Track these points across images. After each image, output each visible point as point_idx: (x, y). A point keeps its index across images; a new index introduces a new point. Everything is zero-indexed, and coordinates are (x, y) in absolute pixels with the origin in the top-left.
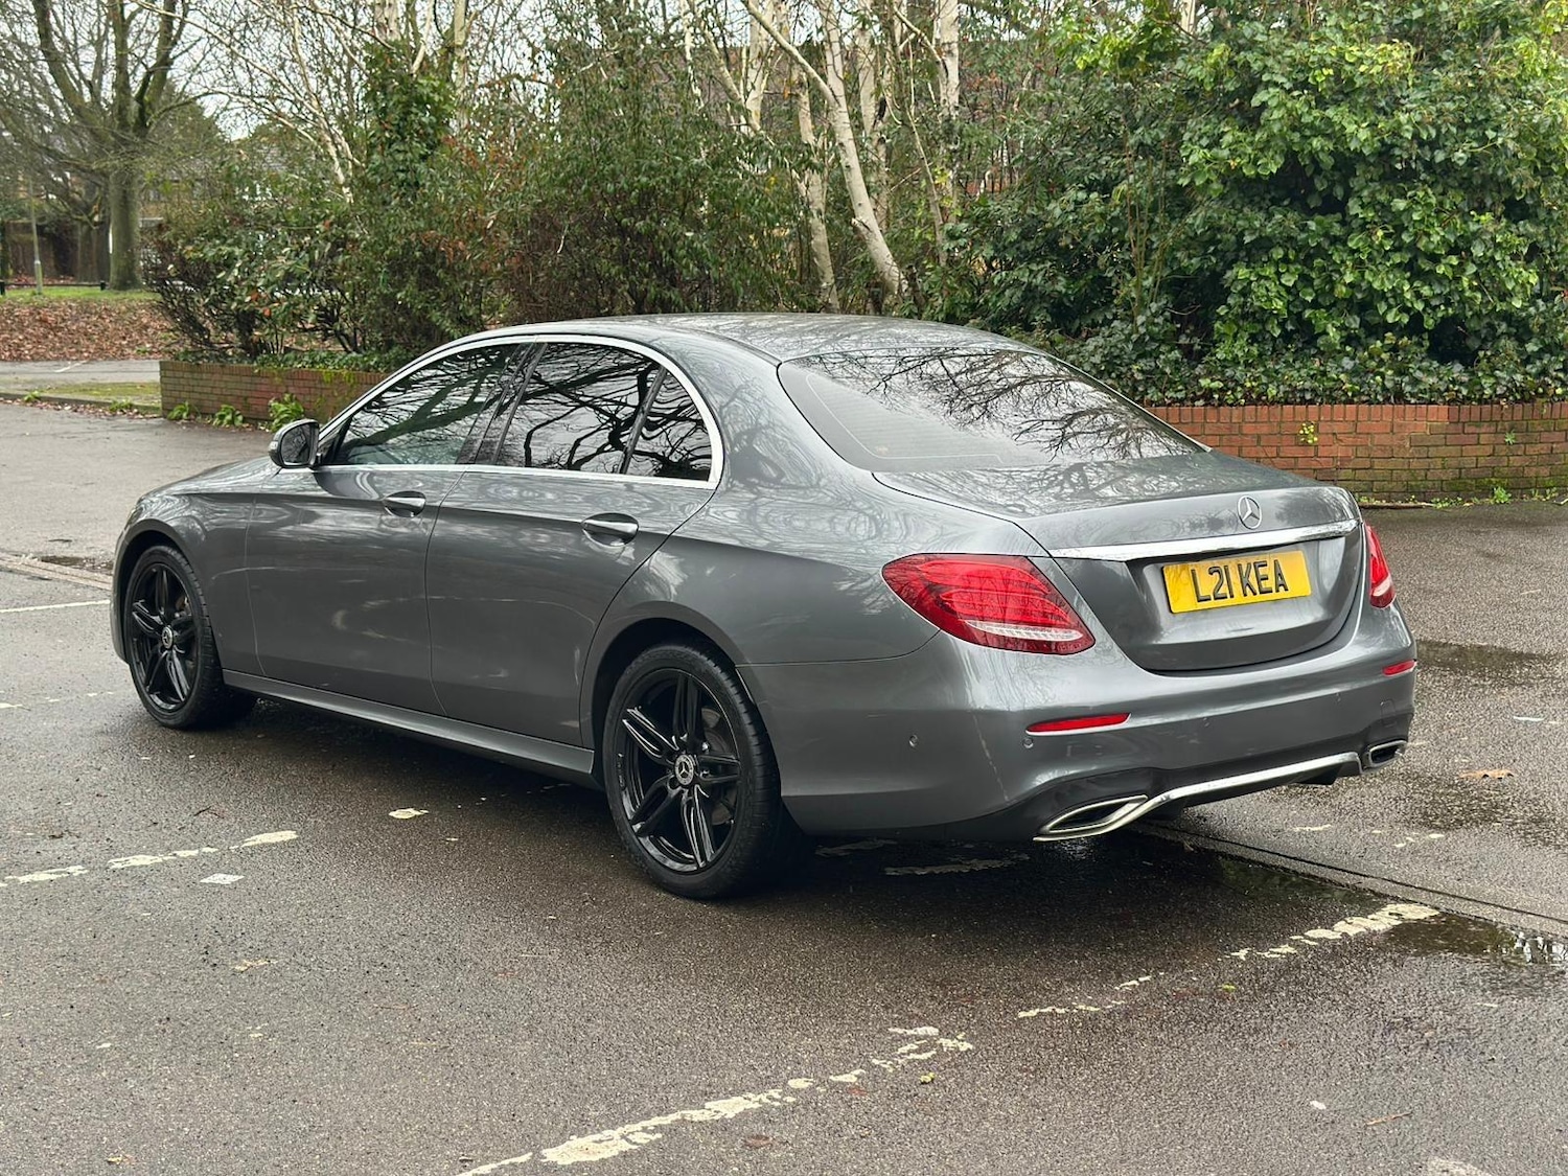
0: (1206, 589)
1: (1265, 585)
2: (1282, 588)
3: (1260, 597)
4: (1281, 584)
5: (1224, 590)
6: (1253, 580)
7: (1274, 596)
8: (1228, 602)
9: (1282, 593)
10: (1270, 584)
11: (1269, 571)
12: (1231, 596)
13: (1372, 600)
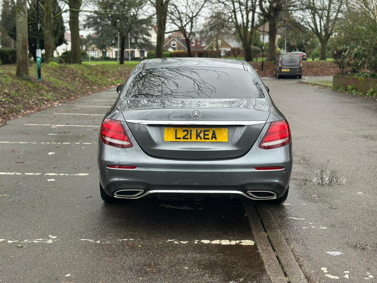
1: (206, 137)
3: (203, 140)
4: (214, 137)
5: (188, 136)
6: (202, 135)
7: (210, 140)
8: (189, 140)
9: (214, 140)
10: (210, 136)
11: (210, 133)
12: (191, 139)
13: (260, 146)
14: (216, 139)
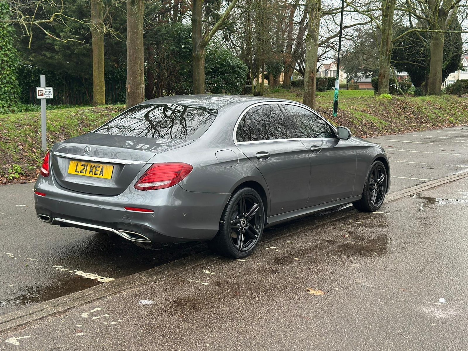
0: (79, 169)
1: (97, 172)
2: (101, 175)
3: (94, 176)
4: (102, 173)
5: (84, 171)
6: (94, 170)
7: (98, 176)
9: (101, 176)
10: (99, 172)
11: (100, 169)
12: (85, 173)
13: (136, 187)
14: (103, 175)
